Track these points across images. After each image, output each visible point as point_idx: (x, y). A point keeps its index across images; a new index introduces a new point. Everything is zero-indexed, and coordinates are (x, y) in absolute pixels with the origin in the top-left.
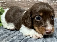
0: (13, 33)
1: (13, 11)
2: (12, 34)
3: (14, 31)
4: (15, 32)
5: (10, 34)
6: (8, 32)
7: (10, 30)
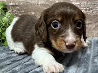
0: (20, 60)
1: (24, 22)
2: (18, 61)
3: (23, 56)
4: (24, 58)
5: (14, 61)
6: (13, 57)
7: (17, 53)
